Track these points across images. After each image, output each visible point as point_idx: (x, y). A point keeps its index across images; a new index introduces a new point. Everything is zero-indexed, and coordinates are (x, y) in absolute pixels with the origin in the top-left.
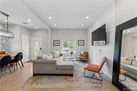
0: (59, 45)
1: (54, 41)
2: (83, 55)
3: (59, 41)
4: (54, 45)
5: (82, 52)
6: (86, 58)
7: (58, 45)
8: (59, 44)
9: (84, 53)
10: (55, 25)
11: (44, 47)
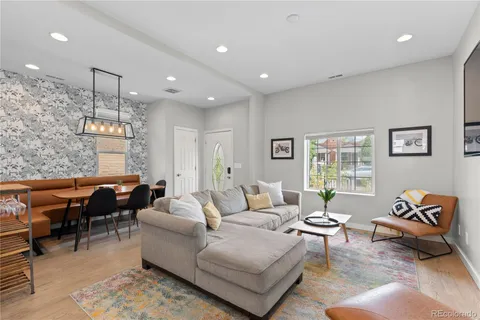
0: (292, 158)
1: (273, 140)
2: (416, 210)
3: (292, 139)
4: (273, 158)
5: (415, 197)
6: (433, 230)
7: (289, 155)
8: (290, 150)
9: (425, 200)
10: (264, 76)
11: (239, 166)
